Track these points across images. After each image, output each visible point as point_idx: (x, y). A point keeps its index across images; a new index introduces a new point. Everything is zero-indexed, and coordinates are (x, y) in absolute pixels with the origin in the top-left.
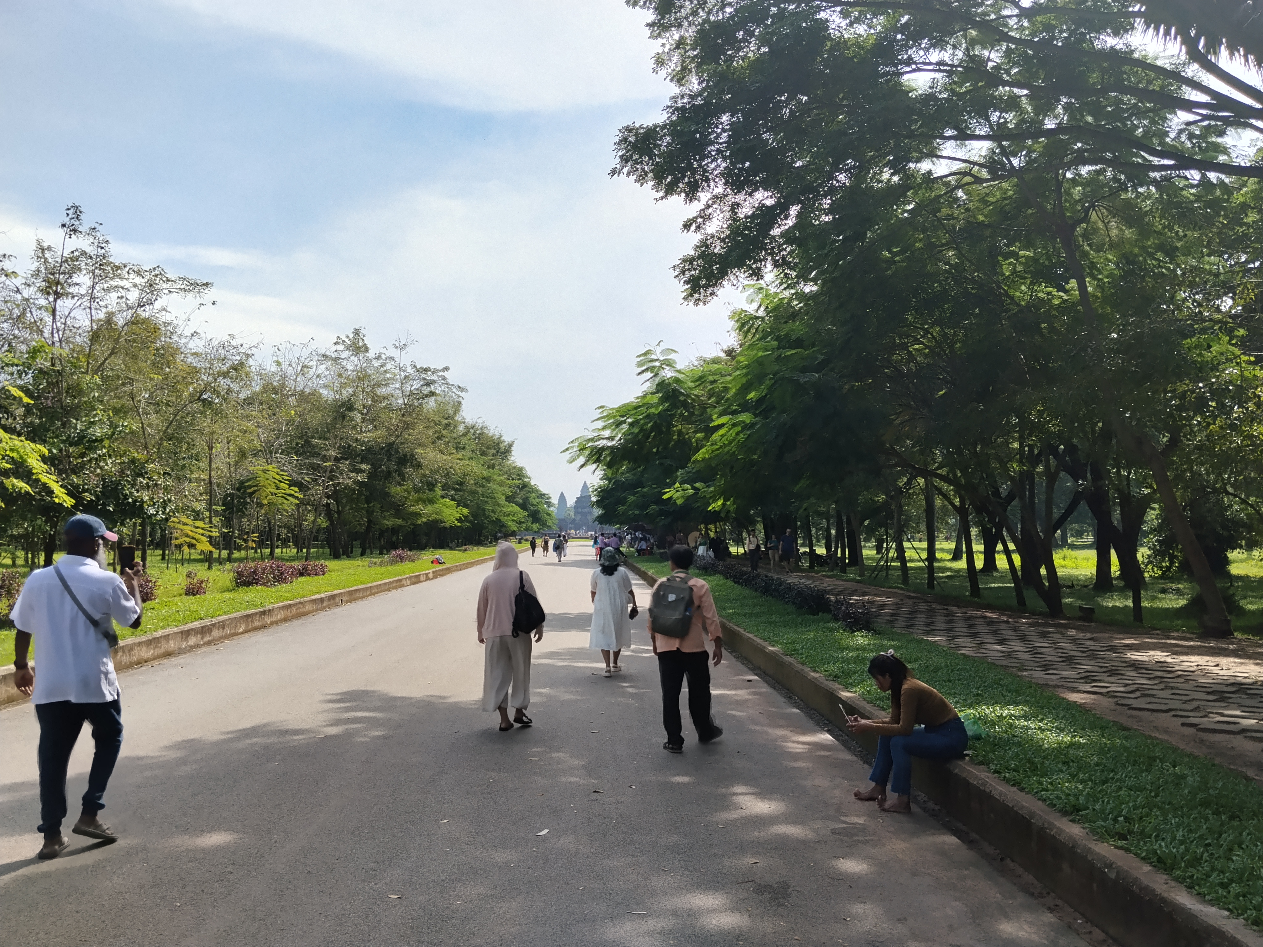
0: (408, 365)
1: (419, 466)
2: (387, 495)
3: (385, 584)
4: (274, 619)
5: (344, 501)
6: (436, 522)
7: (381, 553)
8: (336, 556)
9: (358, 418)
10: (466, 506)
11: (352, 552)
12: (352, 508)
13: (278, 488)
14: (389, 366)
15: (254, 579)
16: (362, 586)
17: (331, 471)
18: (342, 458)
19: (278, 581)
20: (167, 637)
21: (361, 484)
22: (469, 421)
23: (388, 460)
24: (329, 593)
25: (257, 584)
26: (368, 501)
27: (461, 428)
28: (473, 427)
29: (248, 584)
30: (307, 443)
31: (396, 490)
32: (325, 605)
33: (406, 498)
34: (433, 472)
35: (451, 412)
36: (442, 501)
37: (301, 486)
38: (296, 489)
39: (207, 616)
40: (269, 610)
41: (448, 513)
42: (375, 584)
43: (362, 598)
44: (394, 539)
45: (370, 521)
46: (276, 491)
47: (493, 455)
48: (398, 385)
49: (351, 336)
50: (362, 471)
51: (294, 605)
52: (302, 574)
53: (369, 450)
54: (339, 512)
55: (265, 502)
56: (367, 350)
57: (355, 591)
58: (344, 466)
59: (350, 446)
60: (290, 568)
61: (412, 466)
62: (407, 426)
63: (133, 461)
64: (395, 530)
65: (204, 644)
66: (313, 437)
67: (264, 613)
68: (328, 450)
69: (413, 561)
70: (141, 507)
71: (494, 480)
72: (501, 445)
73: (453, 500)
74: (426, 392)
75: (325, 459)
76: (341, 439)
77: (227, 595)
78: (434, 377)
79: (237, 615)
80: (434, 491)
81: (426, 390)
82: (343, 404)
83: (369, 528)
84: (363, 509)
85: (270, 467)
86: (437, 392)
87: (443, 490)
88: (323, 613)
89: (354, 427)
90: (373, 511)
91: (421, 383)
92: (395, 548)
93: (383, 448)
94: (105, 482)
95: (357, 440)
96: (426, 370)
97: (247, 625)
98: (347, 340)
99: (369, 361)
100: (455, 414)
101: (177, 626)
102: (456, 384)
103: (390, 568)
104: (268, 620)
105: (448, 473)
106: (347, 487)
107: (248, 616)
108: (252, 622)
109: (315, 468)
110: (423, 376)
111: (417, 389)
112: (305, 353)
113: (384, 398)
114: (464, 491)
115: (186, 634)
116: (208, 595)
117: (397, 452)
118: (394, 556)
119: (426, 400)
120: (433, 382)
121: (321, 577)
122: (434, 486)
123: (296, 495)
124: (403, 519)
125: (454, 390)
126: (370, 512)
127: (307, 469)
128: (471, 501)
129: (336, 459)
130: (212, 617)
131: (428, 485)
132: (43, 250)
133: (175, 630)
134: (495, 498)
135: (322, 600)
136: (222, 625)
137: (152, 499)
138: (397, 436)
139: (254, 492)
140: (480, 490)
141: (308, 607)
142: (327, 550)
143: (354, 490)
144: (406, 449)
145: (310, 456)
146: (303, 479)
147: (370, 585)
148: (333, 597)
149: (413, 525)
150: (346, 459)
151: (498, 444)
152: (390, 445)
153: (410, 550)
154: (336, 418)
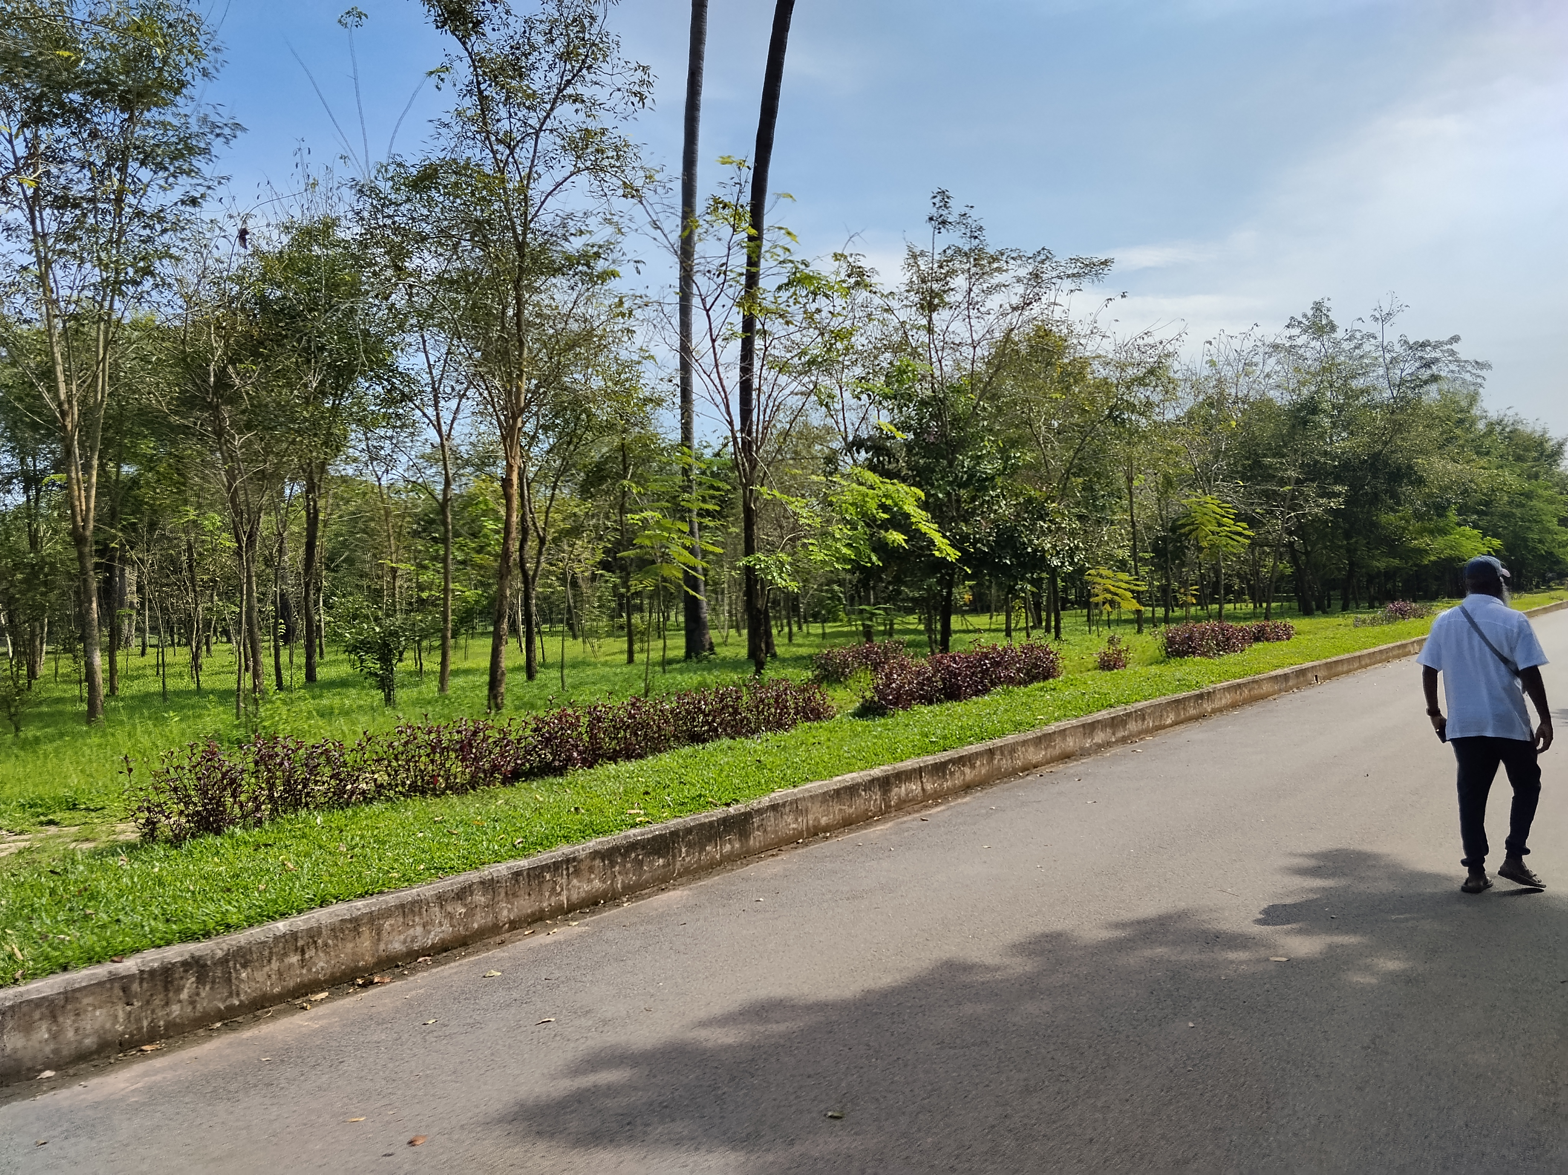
0: (1396, 342)
1: (1420, 481)
2: (1375, 525)
3: (1381, 651)
4: (1217, 704)
5: (1314, 538)
6: (1451, 560)
7: (1372, 606)
8: (1306, 611)
9: (1326, 422)
10: (1496, 535)
11: (1329, 606)
12: (1326, 548)
13: (1220, 525)
14: (1367, 347)
15: (1190, 646)
16: (1346, 656)
17: (1294, 498)
18: (1306, 480)
19: (1224, 650)
20: (1063, 732)
21: (1335, 512)
22: (1493, 415)
23: (1374, 477)
24: (1296, 667)
25: (1194, 653)
26: (1347, 536)
27: (1481, 426)
28: (1499, 423)
29: (1181, 654)
30: (1257, 464)
31: (1388, 518)
32: (1291, 683)
33: (1404, 529)
34: (1444, 489)
35: (1464, 404)
36: (1459, 529)
37: (1253, 522)
38: (1245, 525)
39: (1119, 702)
40: (1209, 693)
41: (1470, 547)
42: (1365, 652)
43: (1348, 672)
44: (1389, 586)
45: (1351, 564)
46: (1218, 529)
47: (1535, 459)
48: (1381, 371)
49: (1310, 313)
50: (1338, 495)
51: (1245, 685)
52: (1257, 639)
53: (1346, 466)
54: (1307, 553)
55: (1205, 544)
56: (1333, 328)
57: (1336, 662)
58: (1311, 489)
59: (1316, 462)
60: (1241, 630)
61: (1411, 483)
62: (1399, 428)
63: (1030, 500)
64: (1390, 574)
65: (1117, 741)
66: (1265, 456)
67: (1201, 696)
68: (1286, 470)
69: (1421, 616)
70: (1043, 557)
71: (1540, 497)
72: (1547, 445)
73: (1476, 527)
74: (1424, 378)
75: (1282, 482)
76: (1303, 454)
77: (1154, 669)
78: (1437, 354)
79: (1163, 700)
80: (1446, 516)
81: (1425, 374)
82: (1303, 407)
83: (1351, 574)
84: (1341, 547)
85: (1208, 498)
86: (1442, 374)
87: (1459, 515)
88: (1289, 696)
89: (1321, 437)
90: (1356, 550)
91: (1417, 364)
92: (1393, 599)
93: (1366, 461)
94: (999, 529)
95: (1326, 453)
96: (1423, 345)
97: (1178, 714)
98: (1304, 320)
99: (1337, 343)
100: (1471, 405)
101: (1077, 717)
102: (1471, 359)
103: (1386, 628)
104: (1208, 707)
105: (1466, 490)
106: (1316, 519)
107: (1177, 701)
108: (1184, 709)
109: (1269, 495)
110: (1419, 354)
111: (1411, 374)
112: (1248, 345)
113: (1362, 392)
114: (1492, 514)
115: (1090, 728)
116: (1128, 671)
117: (1386, 464)
118: (1391, 611)
119: (1426, 388)
120: (1435, 361)
121: (1286, 642)
122: (1445, 509)
123: (1246, 532)
124: (1401, 559)
125: (1469, 368)
126: (1351, 551)
127: (1260, 498)
128: (1505, 528)
129: (1298, 482)
130: (1126, 703)
131: (1436, 509)
132: (914, 257)
133: (1074, 722)
134: (1541, 522)
135: (1286, 677)
136: (1141, 715)
137: (1054, 547)
138: (1386, 443)
139: (1191, 532)
140: (1518, 512)
141: (1266, 688)
142: (1295, 605)
143: (1326, 522)
144: (1399, 458)
145: (1262, 481)
146: (1254, 511)
147: (1357, 654)
148: (1302, 672)
149: (1416, 565)
150: (1313, 481)
151: (1542, 443)
152: (1376, 456)
153: (1415, 601)
154: (1294, 426)
